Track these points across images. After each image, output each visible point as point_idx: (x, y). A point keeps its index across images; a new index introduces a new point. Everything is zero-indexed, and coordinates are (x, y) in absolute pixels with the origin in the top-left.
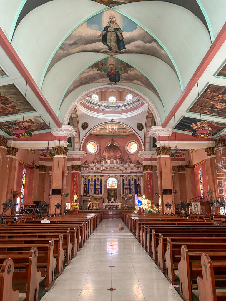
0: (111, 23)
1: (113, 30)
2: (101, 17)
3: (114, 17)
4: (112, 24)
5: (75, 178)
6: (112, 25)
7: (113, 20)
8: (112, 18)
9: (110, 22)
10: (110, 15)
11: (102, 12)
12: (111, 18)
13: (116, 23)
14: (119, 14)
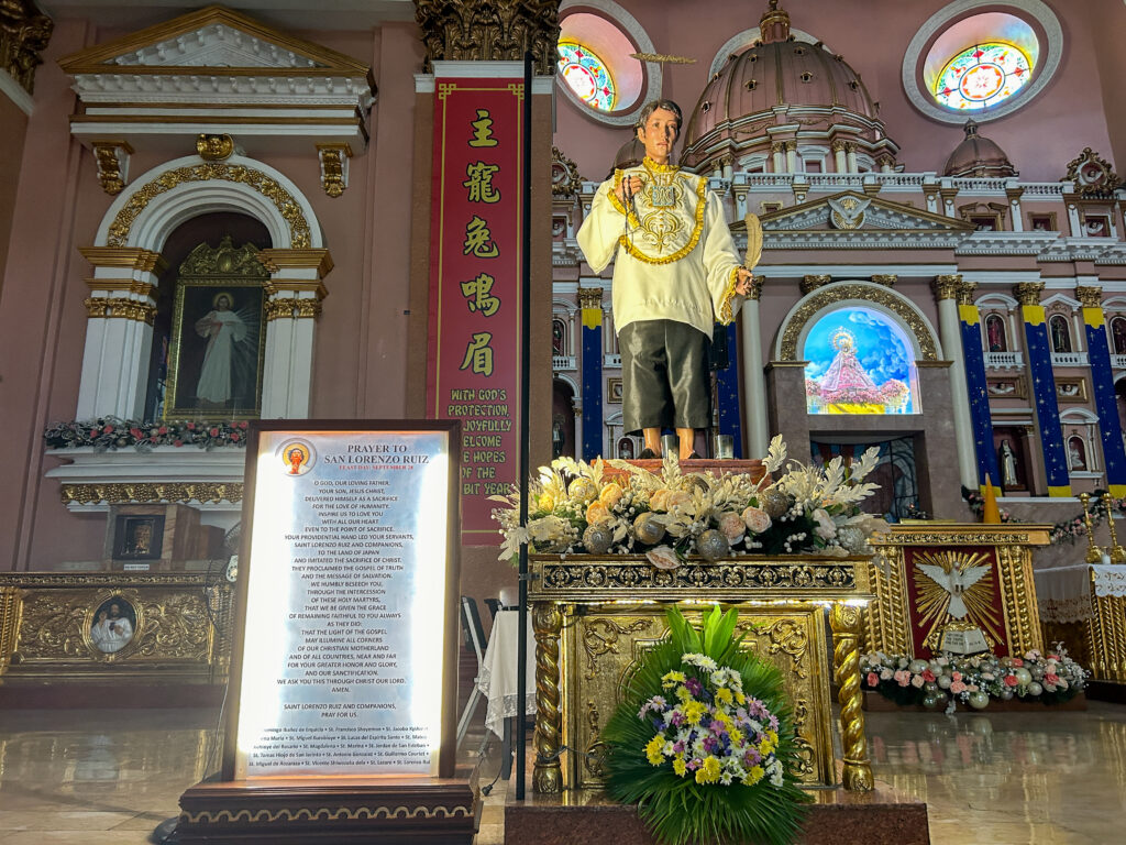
5: (484, 155)
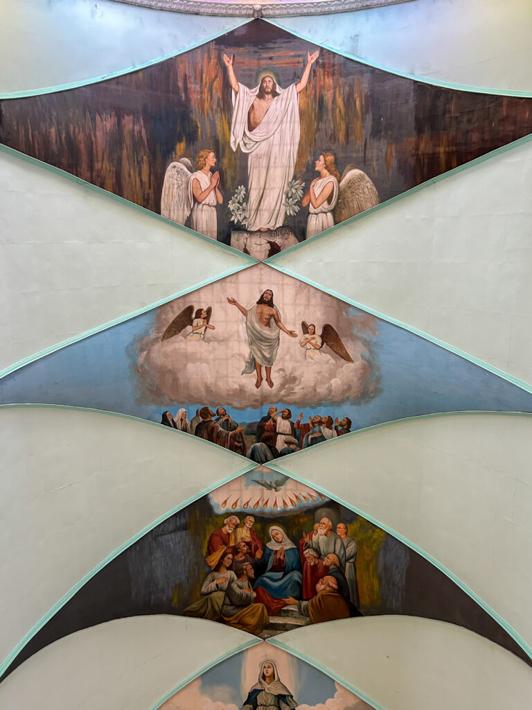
0: (265, 680)
1: (271, 700)
2: (239, 665)
3: (272, 665)
4: (268, 684)
6: (266, 686)
7: (270, 671)
8: (269, 667)
9: (264, 677)
10: (264, 659)
11: (242, 652)
12: (265, 667)
13: (279, 680)
14: (285, 655)
